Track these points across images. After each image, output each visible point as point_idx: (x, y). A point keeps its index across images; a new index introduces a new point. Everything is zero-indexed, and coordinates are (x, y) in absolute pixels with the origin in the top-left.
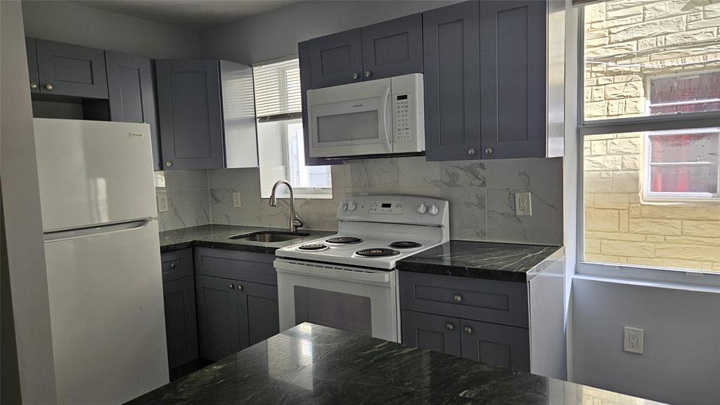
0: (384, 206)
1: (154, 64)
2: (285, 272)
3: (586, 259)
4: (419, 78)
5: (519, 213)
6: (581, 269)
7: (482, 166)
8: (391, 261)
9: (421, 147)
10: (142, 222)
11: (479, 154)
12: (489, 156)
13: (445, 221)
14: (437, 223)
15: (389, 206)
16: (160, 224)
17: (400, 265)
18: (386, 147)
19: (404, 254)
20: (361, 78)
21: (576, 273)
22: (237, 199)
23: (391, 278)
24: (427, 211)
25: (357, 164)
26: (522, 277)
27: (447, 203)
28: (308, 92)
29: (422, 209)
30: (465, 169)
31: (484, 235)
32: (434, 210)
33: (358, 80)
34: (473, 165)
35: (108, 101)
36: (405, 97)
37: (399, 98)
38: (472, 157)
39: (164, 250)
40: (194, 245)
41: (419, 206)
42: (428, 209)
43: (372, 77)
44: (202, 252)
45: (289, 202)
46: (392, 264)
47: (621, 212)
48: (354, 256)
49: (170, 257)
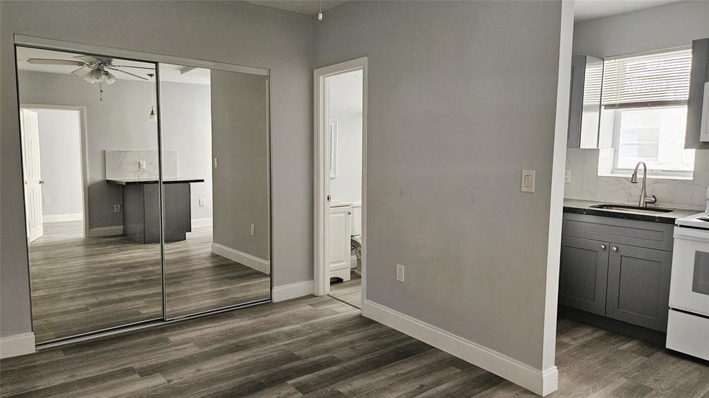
2: (684, 238)
28: (706, 84)
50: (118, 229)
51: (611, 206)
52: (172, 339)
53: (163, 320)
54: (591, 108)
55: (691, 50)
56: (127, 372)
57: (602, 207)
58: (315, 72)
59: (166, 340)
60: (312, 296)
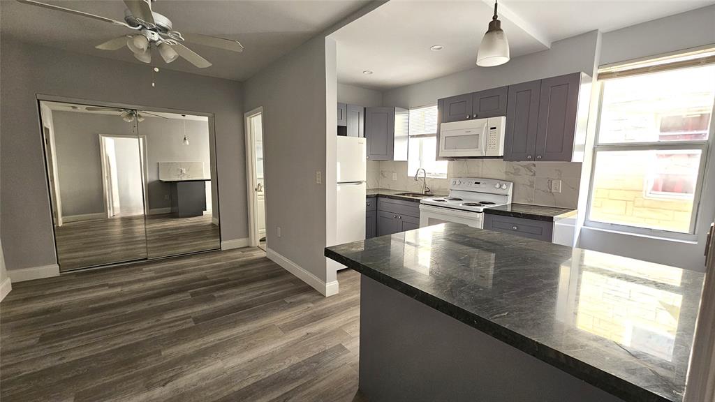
0: (476, 183)
1: (365, 109)
2: (424, 211)
3: (591, 218)
4: (504, 118)
5: (553, 191)
6: (587, 223)
7: (534, 165)
8: (481, 209)
9: (501, 154)
10: (359, 183)
11: (534, 158)
12: (539, 160)
13: (510, 193)
14: (505, 193)
15: (479, 183)
16: (367, 184)
17: (486, 211)
18: (482, 153)
19: (486, 207)
20: (471, 118)
21: (584, 225)
22: (395, 177)
23: (481, 216)
24: (500, 187)
25: (463, 161)
26: (551, 219)
27: (512, 184)
28: (442, 124)
29: (498, 186)
30: (524, 166)
31: (532, 201)
32: (504, 187)
33: (469, 119)
34: (529, 164)
35: (346, 127)
36: (495, 128)
37: (492, 128)
38: (529, 160)
39: (368, 197)
40: (378, 196)
41: (496, 184)
42: (501, 186)
43: (477, 118)
44: (381, 199)
45: (423, 179)
46: (482, 210)
47: (628, 202)
48: (461, 205)
49: (370, 200)
50: (168, 210)
51: (409, 194)
52: (144, 269)
53: (146, 259)
54: (400, 138)
55: (437, 107)
56: (103, 286)
57: (404, 194)
58: (245, 114)
59: (142, 269)
60: (248, 247)
